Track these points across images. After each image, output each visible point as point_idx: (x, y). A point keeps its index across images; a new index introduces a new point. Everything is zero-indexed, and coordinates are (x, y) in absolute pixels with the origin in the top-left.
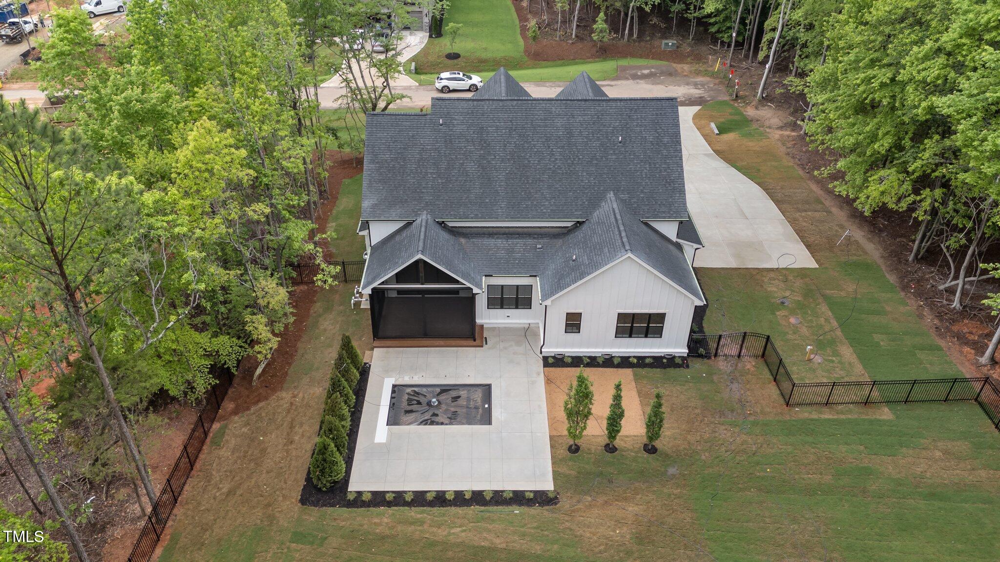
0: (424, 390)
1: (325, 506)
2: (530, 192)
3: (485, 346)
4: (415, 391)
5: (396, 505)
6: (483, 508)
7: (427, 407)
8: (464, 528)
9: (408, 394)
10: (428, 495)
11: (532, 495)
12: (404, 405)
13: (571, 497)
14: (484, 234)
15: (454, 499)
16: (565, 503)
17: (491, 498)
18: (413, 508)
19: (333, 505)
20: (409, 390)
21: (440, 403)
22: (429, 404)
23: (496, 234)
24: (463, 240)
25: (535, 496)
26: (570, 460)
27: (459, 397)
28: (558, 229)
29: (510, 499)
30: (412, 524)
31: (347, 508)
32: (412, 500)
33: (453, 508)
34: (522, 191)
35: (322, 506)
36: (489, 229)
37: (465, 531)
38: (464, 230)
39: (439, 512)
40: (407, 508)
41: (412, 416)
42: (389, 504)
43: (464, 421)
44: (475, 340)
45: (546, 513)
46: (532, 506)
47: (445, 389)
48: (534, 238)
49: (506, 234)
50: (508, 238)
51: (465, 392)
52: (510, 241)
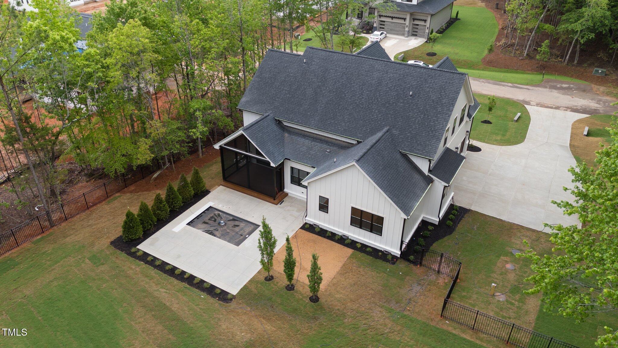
0: (225, 215)
1: (119, 249)
2: (336, 115)
3: (279, 205)
4: (219, 215)
5: (149, 264)
6: (188, 286)
7: (216, 225)
8: (167, 291)
9: (215, 214)
10: (168, 266)
11: (219, 291)
12: (206, 219)
13: (240, 304)
14: (301, 134)
15: (178, 275)
16: (233, 305)
17: (197, 283)
18: (156, 269)
19: (122, 251)
20: (217, 212)
21: (225, 224)
22: (219, 223)
23: (307, 137)
24: (286, 135)
25: (220, 293)
26: (261, 283)
27: (238, 226)
28: (347, 144)
29: (206, 288)
30: (147, 276)
31: (128, 255)
32: (159, 265)
33: (174, 279)
34: (332, 113)
35: (118, 249)
36: (306, 133)
37: (166, 292)
38: (291, 129)
39: (165, 277)
40: (153, 268)
41: (205, 225)
42: (147, 262)
43: (228, 239)
44: (274, 200)
45: (217, 305)
46: (214, 297)
47: (235, 219)
48: (329, 145)
49: (314, 138)
50: (313, 141)
51: (244, 225)
52: (313, 143)
